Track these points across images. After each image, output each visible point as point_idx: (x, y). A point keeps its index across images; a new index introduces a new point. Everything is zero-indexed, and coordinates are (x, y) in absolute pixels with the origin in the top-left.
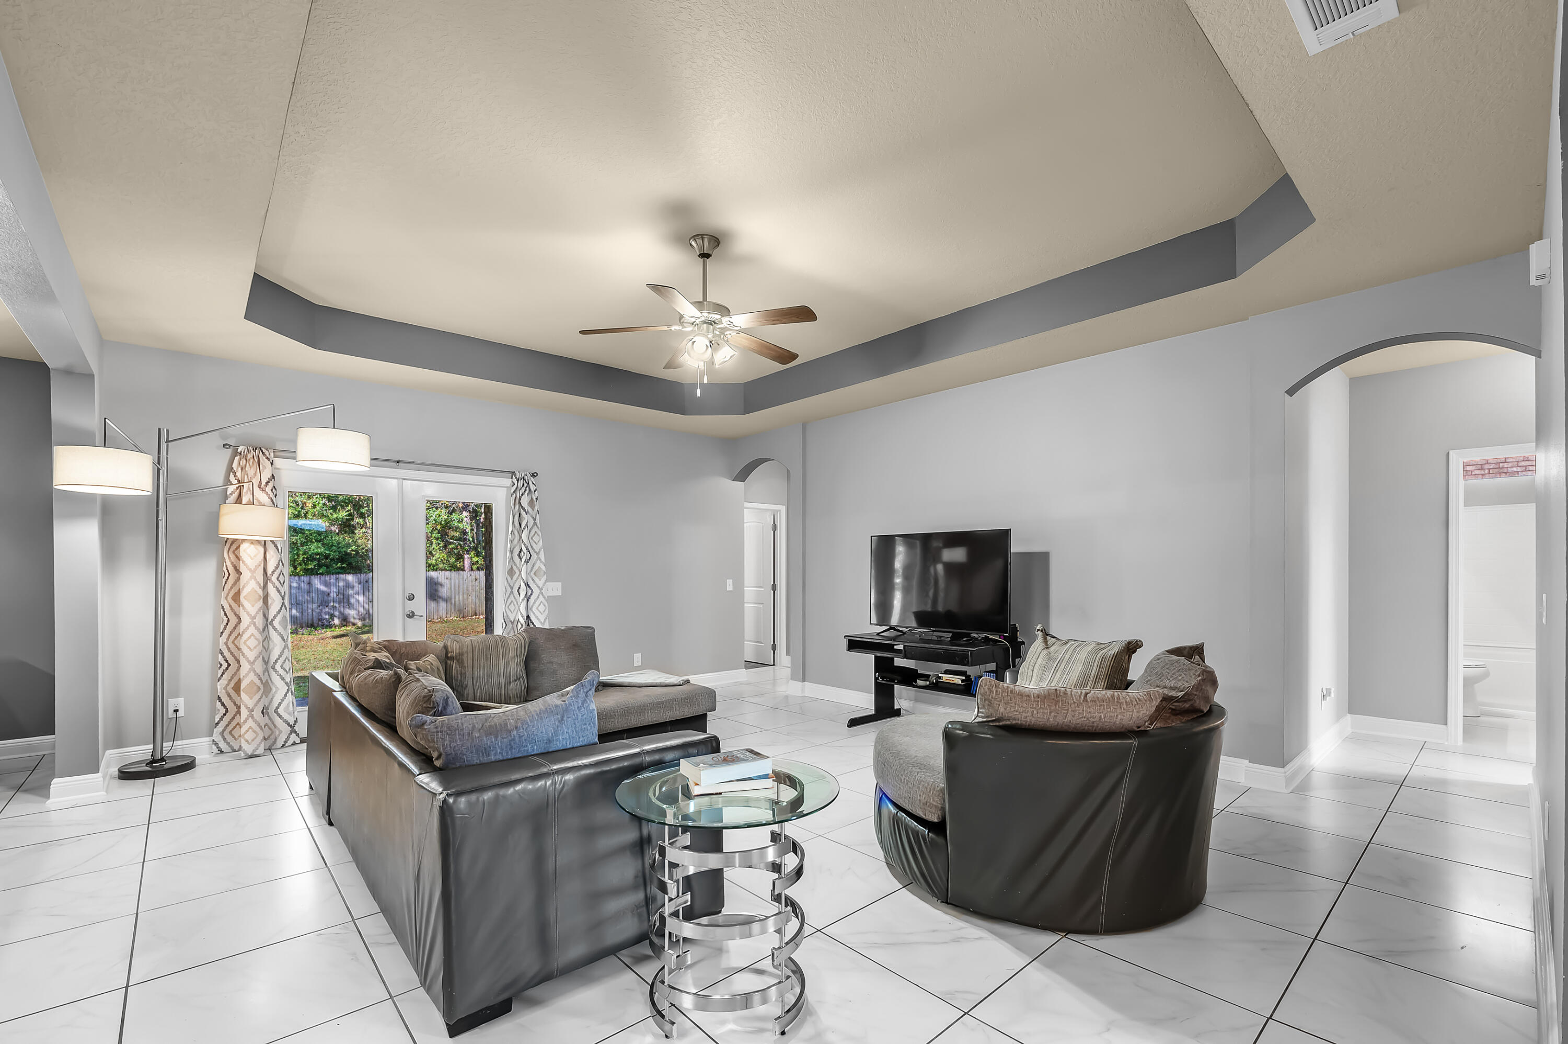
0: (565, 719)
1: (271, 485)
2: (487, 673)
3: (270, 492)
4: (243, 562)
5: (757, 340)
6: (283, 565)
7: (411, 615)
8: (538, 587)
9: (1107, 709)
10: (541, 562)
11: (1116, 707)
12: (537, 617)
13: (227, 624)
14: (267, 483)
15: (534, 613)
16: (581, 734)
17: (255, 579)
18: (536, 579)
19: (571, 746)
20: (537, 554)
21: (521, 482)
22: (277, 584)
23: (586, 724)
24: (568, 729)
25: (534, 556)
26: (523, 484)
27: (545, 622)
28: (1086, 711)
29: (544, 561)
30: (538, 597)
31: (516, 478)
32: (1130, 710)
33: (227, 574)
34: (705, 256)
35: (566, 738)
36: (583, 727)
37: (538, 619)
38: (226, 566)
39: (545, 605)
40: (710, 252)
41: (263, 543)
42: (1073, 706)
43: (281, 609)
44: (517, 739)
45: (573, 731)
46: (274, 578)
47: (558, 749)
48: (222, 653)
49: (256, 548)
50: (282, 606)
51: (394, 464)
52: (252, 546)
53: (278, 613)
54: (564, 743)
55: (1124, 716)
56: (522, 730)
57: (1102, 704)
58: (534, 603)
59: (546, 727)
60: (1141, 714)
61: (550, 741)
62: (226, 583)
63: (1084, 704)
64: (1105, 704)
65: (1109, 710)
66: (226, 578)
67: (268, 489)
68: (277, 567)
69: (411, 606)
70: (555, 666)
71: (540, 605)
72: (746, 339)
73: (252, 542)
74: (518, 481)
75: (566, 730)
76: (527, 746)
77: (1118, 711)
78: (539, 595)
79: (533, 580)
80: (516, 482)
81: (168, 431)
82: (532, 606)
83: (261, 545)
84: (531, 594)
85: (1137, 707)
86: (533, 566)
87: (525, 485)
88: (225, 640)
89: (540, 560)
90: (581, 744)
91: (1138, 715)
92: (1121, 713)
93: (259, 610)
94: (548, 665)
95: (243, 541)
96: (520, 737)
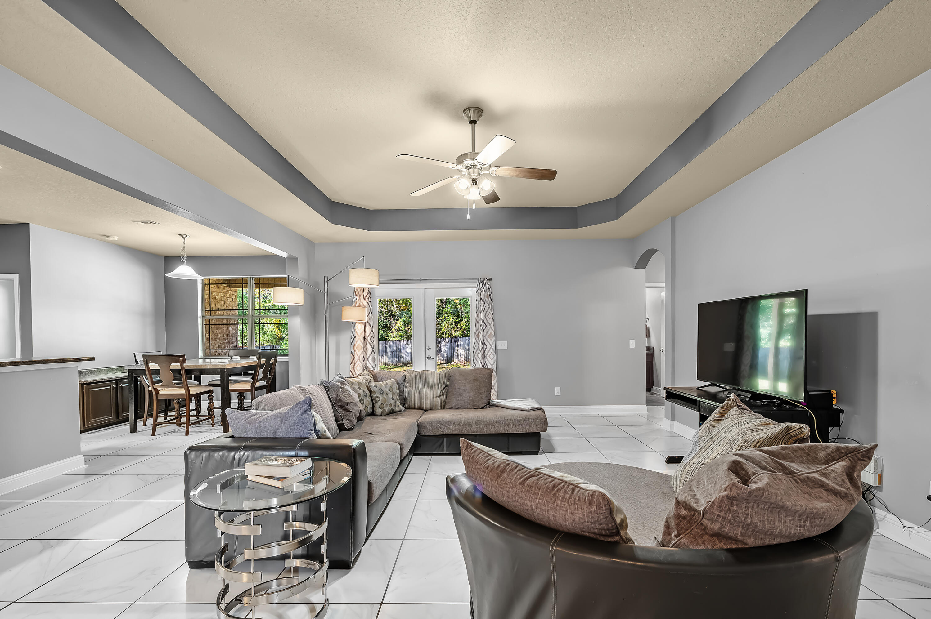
0: (283, 421)
1: (368, 297)
2: (422, 391)
3: (367, 300)
4: (357, 333)
5: (520, 170)
6: (373, 333)
7: (429, 358)
8: (490, 344)
9: (540, 499)
10: (492, 329)
11: (549, 500)
12: (489, 361)
13: (354, 359)
14: (366, 296)
15: (487, 359)
16: (294, 431)
17: (360, 340)
18: (489, 339)
19: (288, 437)
20: (490, 325)
21: (481, 284)
22: (370, 341)
23: (299, 426)
24: (285, 427)
25: (488, 326)
26: (483, 285)
27: (493, 364)
28: (519, 495)
29: (493, 329)
30: (490, 350)
31: (479, 282)
32: (563, 508)
33: (353, 337)
34: (473, 122)
35: (284, 432)
36: (296, 427)
37: (490, 363)
38: (353, 334)
39: (493, 355)
40: (475, 119)
41: (364, 323)
42: (508, 486)
43: (372, 353)
44: (259, 427)
45: (288, 428)
46: (369, 339)
47: (281, 437)
48: (351, 372)
49: (361, 326)
50: (372, 352)
51: (419, 281)
52: (359, 325)
53: (370, 355)
54: (283, 434)
55: (556, 513)
56: (261, 423)
57: (537, 491)
58: (488, 353)
59: (273, 424)
60: (576, 517)
61: (275, 432)
62: (353, 341)
63: (518, 487)
64: (540, 493)
65: (541, 501)
66: (353, 339)
67: (366, 299)
68: (370, 334)
69: (429, 353)
70: (461, 391)
71: (490, 354)
72: (508, 170)
73: (360, 323)
74: (480, 284)
75: (284, 427)
76: (264, 433)
77: (550, 505)
78: (490, 349)
79: (487, 340)
80: (479, 285)
81: (327, 277)
82: (486, 355)
83: (363, 324)
84: (486, 348)
85: (572, 507)
86: (488, 332)
87: (484, 285)
88: (353, 366)
89: (491, 328)
90: (295, 436)
91: (572, 517)
92: (553, 509)
93: (361, 354)
94: (458, 390)
95: (356, 322)
96: (260, 427)
